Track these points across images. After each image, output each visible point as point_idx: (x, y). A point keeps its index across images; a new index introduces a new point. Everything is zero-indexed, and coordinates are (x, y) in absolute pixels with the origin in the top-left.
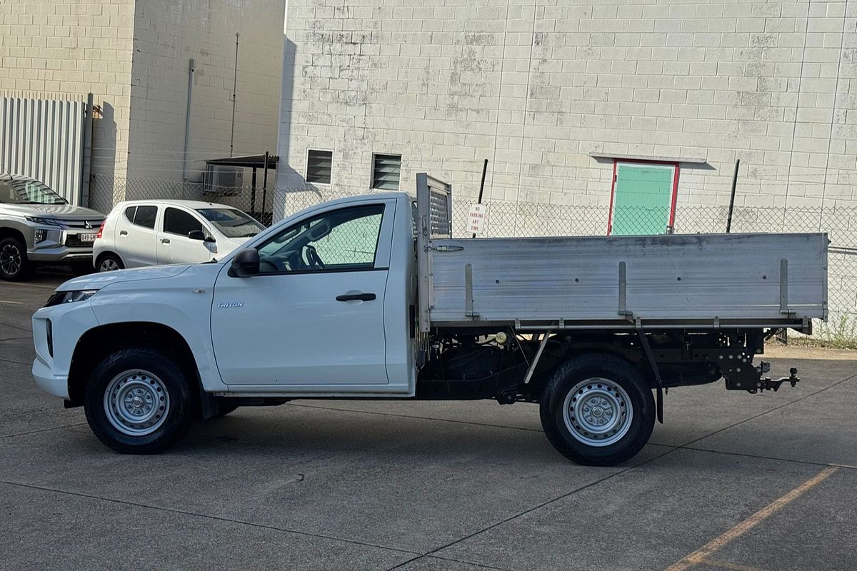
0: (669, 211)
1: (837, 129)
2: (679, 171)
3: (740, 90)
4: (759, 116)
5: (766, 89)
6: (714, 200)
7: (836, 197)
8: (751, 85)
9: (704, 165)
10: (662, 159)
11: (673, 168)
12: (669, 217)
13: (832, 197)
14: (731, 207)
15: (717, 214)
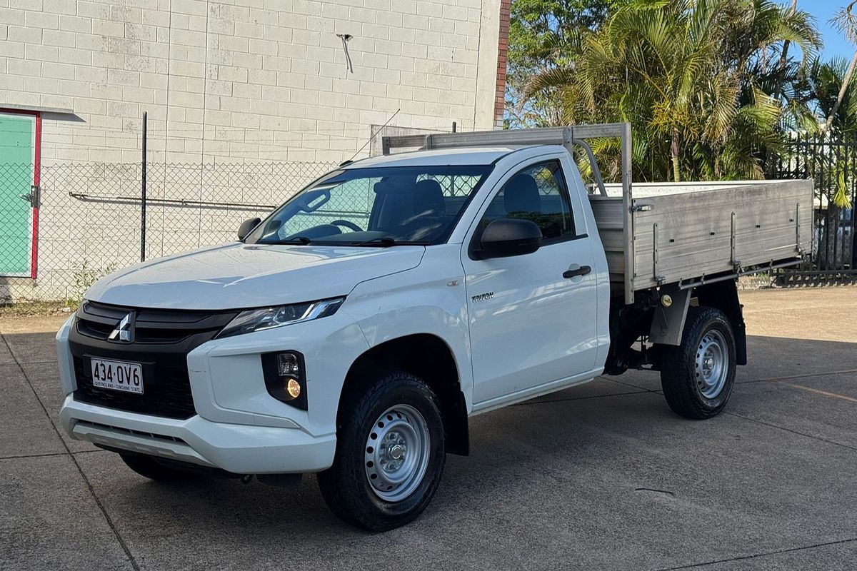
0: (33, 168)
1: (211, 84)
2: (41, 121)
3: (106, 35)
4: (129, 65)
5: (134, 36)
6: (86, 156)
7: (214, 153)
8: (118, 31)
9: (69, 116)
10: (17, 108)
11: (33, 119)
12: (33, 175)
13: (211, 153)
14: (144, 164)
15: (92, 172)
